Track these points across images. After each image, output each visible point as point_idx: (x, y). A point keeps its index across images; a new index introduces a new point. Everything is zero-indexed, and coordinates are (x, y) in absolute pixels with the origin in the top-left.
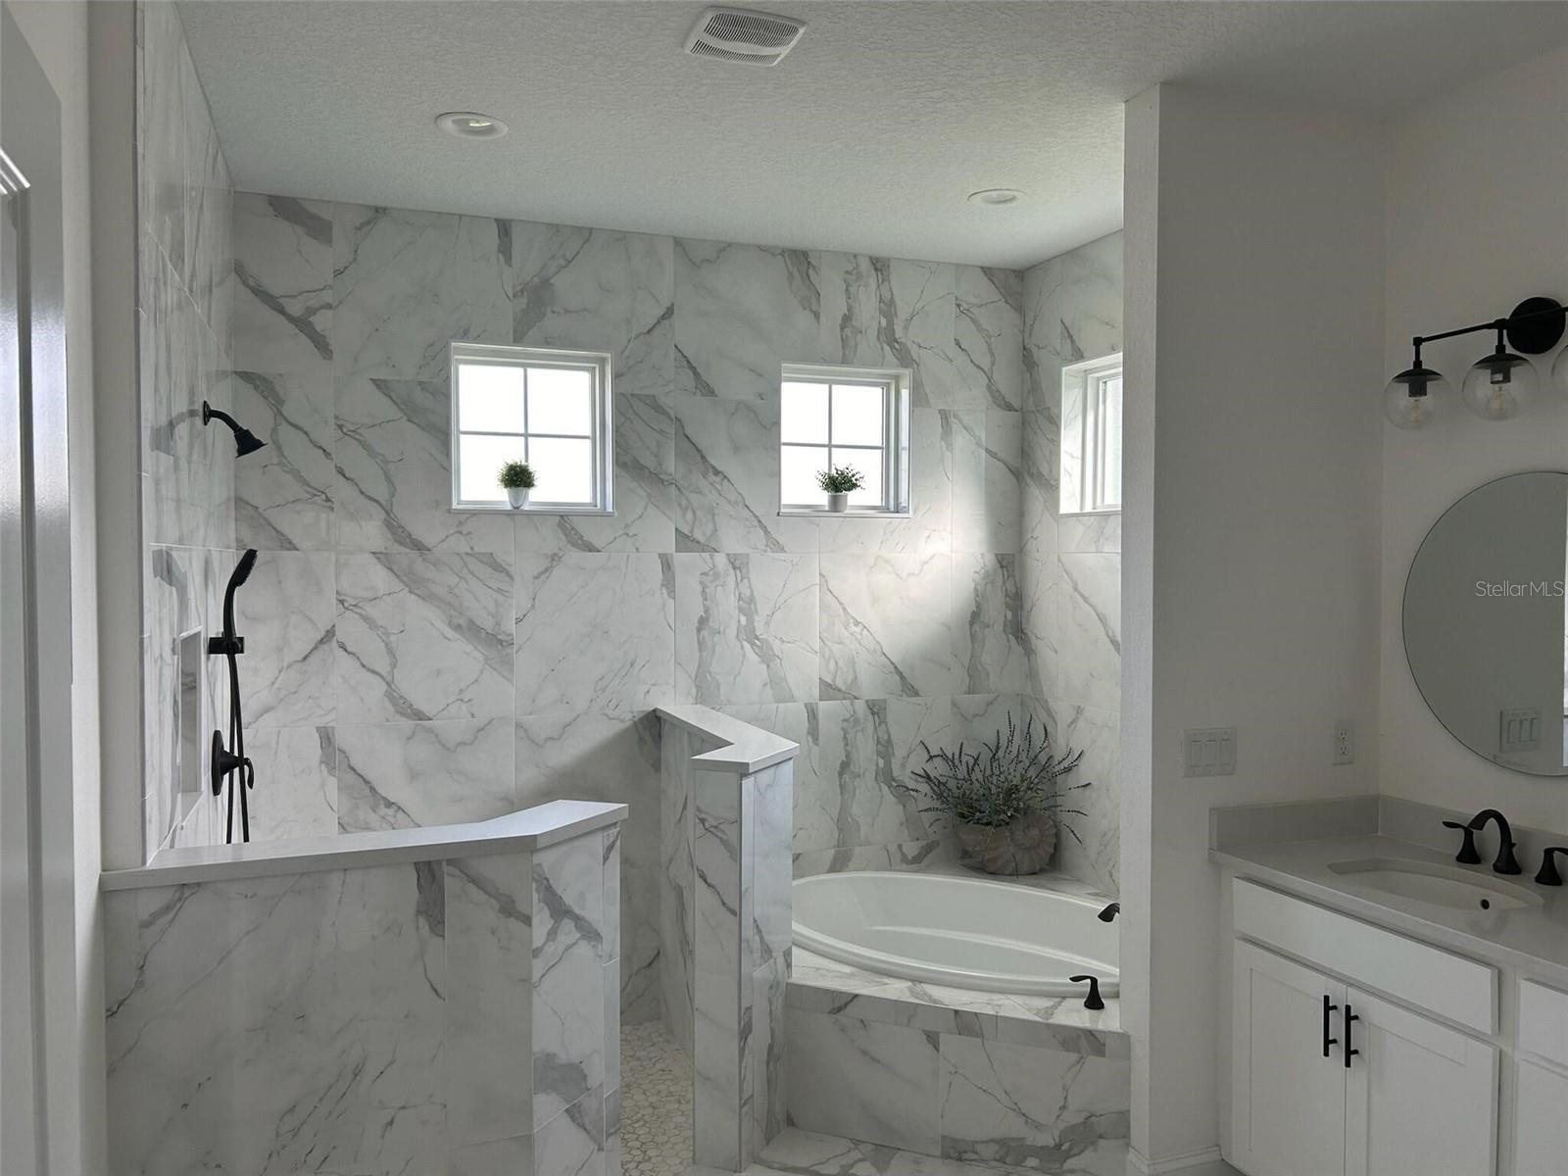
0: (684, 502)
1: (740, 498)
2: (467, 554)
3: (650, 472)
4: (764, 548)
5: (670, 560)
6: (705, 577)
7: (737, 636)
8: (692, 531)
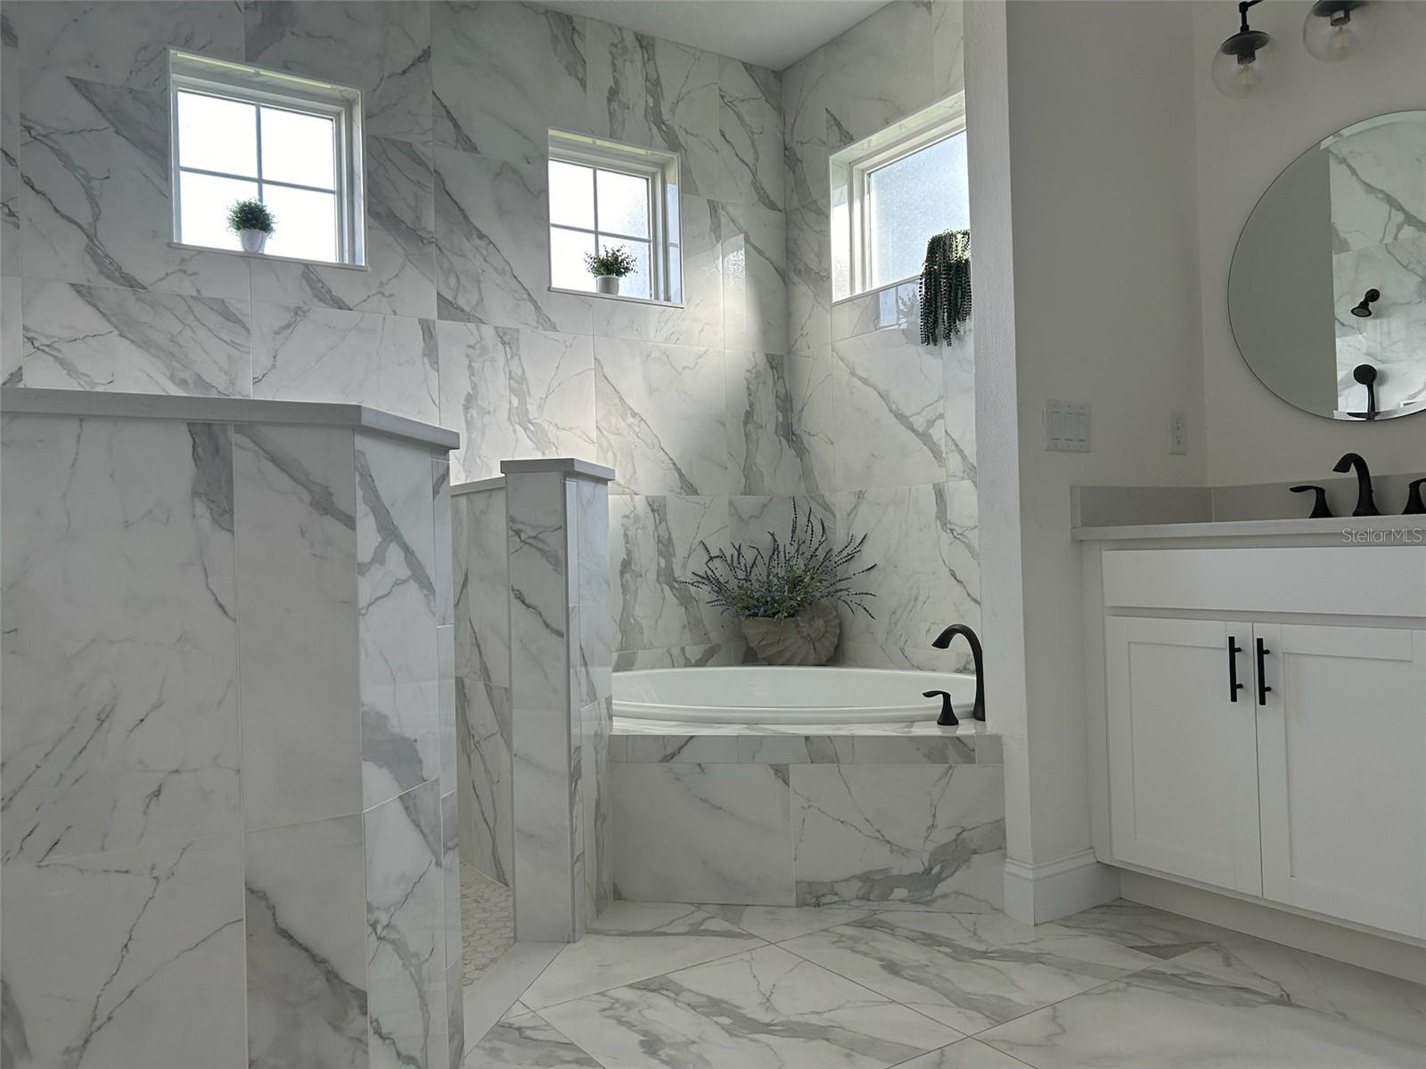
0: (446, 265)
1: (507, 268)
2: (192, 297)
3: (408, 227)
4: (536, 324)
5: (432, 329)
6: (472, 350)
7: (509, 418)
8: (455, 298)
